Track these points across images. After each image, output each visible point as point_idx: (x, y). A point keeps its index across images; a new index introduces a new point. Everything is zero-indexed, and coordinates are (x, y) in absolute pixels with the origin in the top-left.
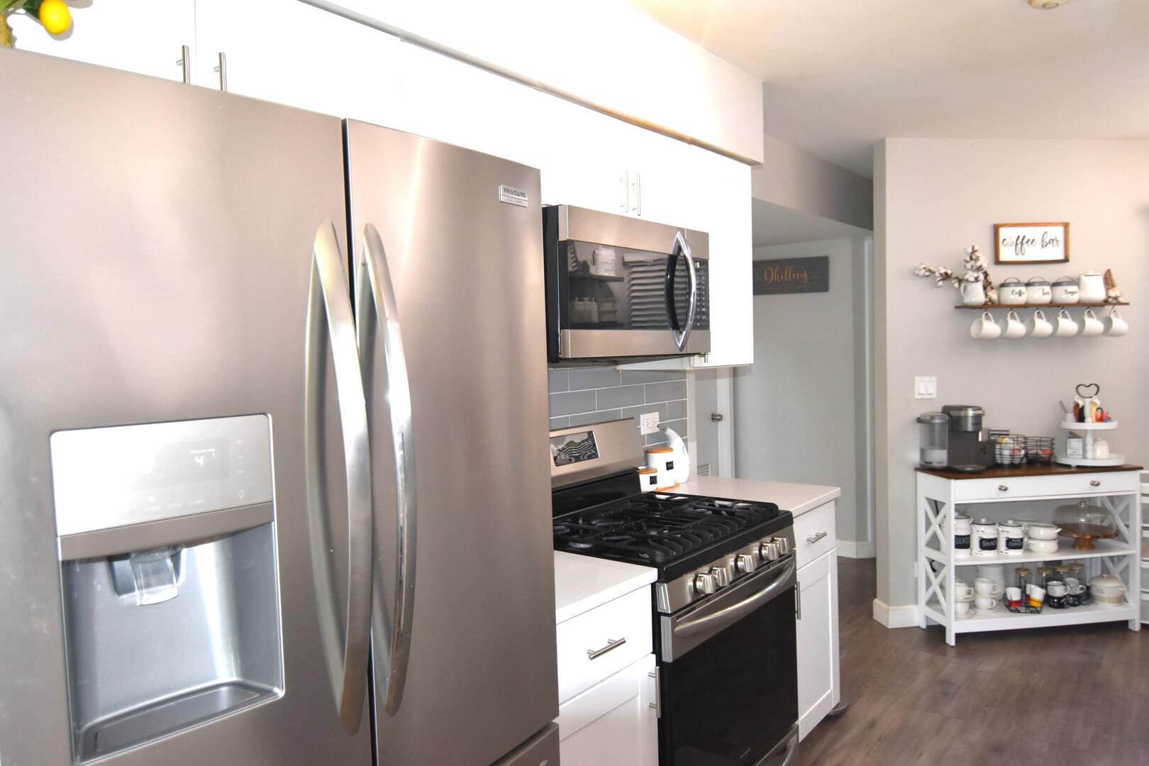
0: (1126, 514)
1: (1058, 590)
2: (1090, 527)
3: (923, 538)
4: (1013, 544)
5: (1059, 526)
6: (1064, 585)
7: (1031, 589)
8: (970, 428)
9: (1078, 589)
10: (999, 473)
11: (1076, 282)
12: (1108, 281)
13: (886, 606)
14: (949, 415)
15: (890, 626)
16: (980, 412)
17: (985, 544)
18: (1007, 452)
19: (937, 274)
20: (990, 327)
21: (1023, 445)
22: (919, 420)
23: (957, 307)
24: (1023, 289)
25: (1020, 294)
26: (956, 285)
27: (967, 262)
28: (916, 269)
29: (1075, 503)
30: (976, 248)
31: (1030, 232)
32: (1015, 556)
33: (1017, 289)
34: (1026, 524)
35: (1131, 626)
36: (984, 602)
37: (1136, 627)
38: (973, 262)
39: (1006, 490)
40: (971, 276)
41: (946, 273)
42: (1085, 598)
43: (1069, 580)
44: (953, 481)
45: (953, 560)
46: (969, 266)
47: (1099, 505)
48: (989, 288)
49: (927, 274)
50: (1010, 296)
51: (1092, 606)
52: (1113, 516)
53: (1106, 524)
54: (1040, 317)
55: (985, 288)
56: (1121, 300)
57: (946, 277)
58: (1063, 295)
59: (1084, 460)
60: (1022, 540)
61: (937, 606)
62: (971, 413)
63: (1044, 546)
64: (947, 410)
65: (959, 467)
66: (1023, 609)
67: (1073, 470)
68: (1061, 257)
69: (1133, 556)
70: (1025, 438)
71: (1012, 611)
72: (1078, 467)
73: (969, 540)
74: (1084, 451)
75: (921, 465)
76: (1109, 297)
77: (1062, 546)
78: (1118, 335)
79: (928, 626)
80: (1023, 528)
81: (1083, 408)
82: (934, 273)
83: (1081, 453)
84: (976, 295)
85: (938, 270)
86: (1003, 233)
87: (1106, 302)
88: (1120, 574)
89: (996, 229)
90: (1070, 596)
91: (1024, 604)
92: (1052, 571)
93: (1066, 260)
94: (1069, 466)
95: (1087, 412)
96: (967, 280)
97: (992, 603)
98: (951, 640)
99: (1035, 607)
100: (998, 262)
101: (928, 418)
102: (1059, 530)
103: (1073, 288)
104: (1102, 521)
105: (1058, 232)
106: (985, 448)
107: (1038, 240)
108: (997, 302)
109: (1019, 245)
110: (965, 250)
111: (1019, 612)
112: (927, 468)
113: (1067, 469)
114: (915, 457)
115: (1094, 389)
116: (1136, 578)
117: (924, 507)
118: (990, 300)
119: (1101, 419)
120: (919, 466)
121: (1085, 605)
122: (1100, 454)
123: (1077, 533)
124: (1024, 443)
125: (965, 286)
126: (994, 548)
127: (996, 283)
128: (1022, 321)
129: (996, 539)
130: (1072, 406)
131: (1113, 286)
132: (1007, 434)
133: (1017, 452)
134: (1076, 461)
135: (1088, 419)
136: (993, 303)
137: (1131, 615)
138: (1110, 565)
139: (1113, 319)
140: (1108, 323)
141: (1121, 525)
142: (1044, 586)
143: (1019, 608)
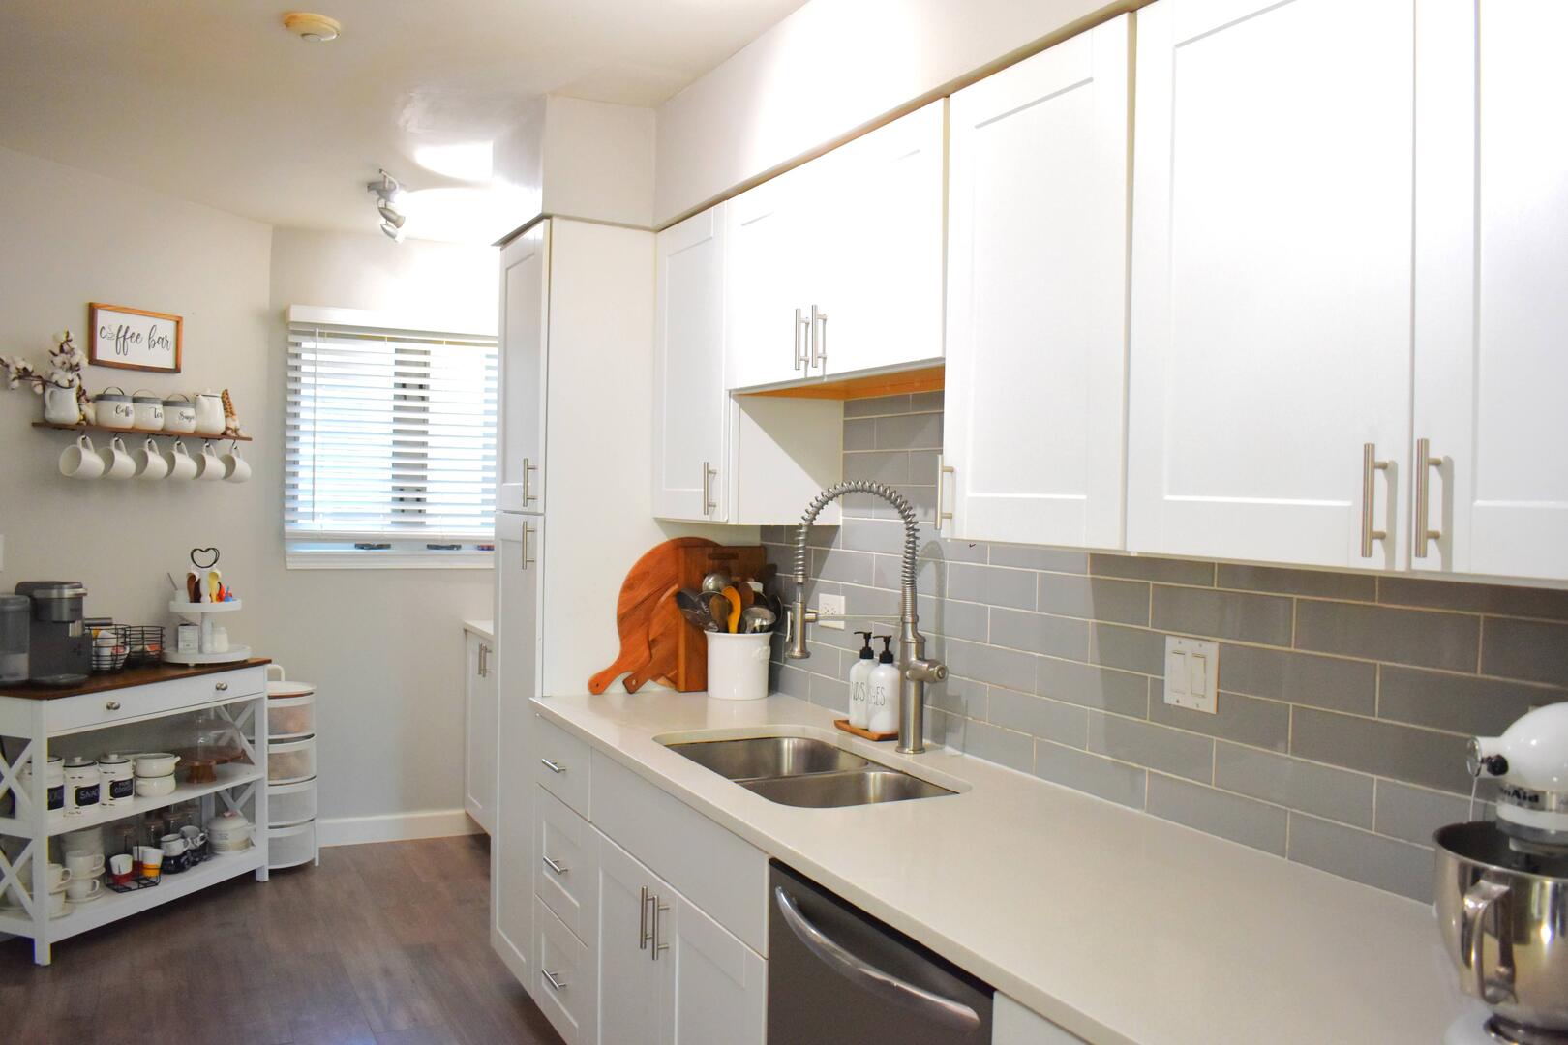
0: (250, 729)
1: (176, 847)
2: (207, 749)
4: (120, 790)
5: (176, 754)
6: (183, 837)
7: (143, 852)
8: (63, 616)
9: (198, 839)
11: (191, 401)
12: (227, 406)
14: (31, 597)
16: (81, 591)
17: (83, 796)
18: (107, 652)
19: (12, 368)
20: (91, 460)
21: (125, 640)
23: (36, 424)
24: (129, 405)
25: (126, 412)
26: (39, 389)
27: (54, 355)
30: (72, 335)
31: (139, 325)
32: (126, 808)
33: (123, 405)
34: (135, 756)
35: (258, 877)
36: (82, 888)
37: (264, 876)
38: (63, 355)
39: (117, 708)
40: (62, 377)
41: (25, 369)
42: (205, 852)
43: (186, 829)
44: (44, 703)
45: (45, 828)
46: (58, 360)
48: (83, 398)
50: (113, 415)
51: (214, 860)
52: (233, 731)
53: (224, 743)
54: (180, 451)
55: (79, 399)
56: (242, 433)
57: (24, 374)
58: (177, 419)
59: (201, 656)
60: (130, 781)
61: (14, 909)
62: (66, 592)
63: (159, 785)
64: (24, 589)
65: (47, 679)
66: (133, 885)
67: (192, 671)
68: (171, 365)
69: (258, 781)
70: (126, 628)
71: (118, 891)
72: (197, 666)
74: (201, 643)
76: (228, 428)
77: (181, 782)
78: (239, 480)
80: (131, 763)
81: (199, 580)
82: (7, 366)
83: (197, 646)
84: (68, 410)
85: (14, 362)
86: (103, 318)
87: (224, 434)
88: (241, 810)
89: (92, 311)
90: (190, 851)
91: (139, 876)
92: (158, 823)
93: (177, 370)
94: (185, 666)
95: (204, 589)
96: (57, 384)
97: (95, 883)
99: (146, 878)
100: (93, 361)
102: (178, 758)
103: (189, 412)
104: (218, 739)
105: (166, 329)
106: (80, 646)
107: (145, 335)
108: (93, 422)
109: (121, 340)
110: (55, 336)
111: (130, 890)
113: (183, 670)
115: (212, 554)
116: (263, 810)
118: (85, 419)
119: (221, 597)
121: (206, 860)
122: (220, 648)
124: (125, 635)
125: (52, 392)
126: (94, 800)
127: (91, 392)
128: (129, 453)
129: (97, 786)
130: (185, 580)
131: (232, 413)
132: (106, 623)
133: (121, 651)
134: (192, 658)
135: (205, 598)
136: (88, 423)
137: (258, 860)
138: (228, 799)
139: (236, 458)
140: (230, 463)
141: (243, 742)
142: (157, 845)
143: (127, 885)
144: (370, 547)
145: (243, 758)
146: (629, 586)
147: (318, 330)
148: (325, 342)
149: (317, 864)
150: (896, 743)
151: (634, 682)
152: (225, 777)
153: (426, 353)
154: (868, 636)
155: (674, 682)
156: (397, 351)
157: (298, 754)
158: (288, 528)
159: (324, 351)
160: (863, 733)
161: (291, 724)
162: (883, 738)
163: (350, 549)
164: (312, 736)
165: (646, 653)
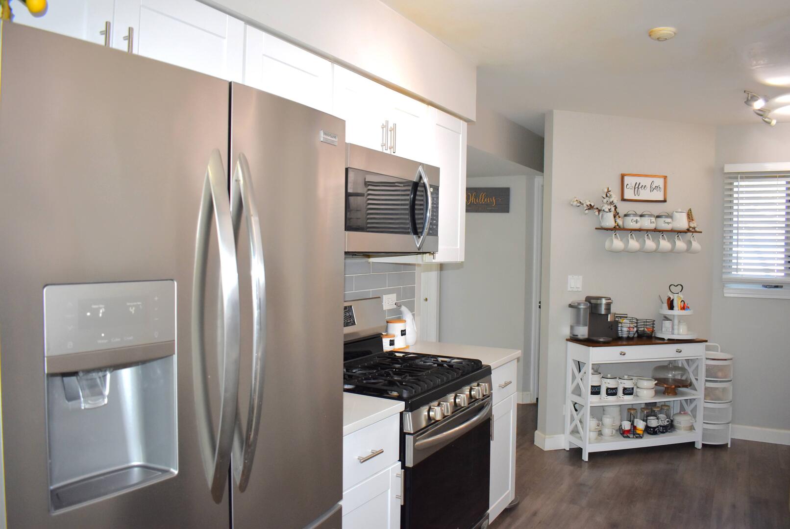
0: (696, 372)
1: (653, 423)
2: (675, 380)
3: (570, 387)
4: (628, 392)
5: (656, 379)
6: (657, 419)
7: (637, 421)
8: (603, 312)
9: (666, 421)
10: (620, 343)
11: (670, 216)
12: (690, 217)
13: (543, 435)
14: (590, 302)
15: (546, 449)
16: (610, 301)
17: (610, 392)
18: (625, 329)
19: (585, 205)
20: (617, 243)
21: (635, 325)
22: (570, 306)
23: (596, 229)
24: (638, 218)
25: (637, 222)
26: (597, 213)
27: (604, 198)
28: (571, 201)
29: (666, 364)
30: (610, 189)
31: (646, 181)
32: (628, 400)
33: (635, 218)
34: (636, 378)
35: (696, 446)
36: (607, 431)
37: (699, 446)
38: (607, 198)
39: (624, 354)
40: (606, 208)
41: (590, 205)
42: (670, 427)
43: (660, 416)
44: (591, 348)
45: (589, 402)
46: (605, 201)
47: (680, 365)
48: (617, 216)
49: (578, 204)
50: (630, 223)
51: (674, 433)
52: (689, 373)
53: (684, 378)
54: (649, 238)
55: (615, 217)
56: (697, 229)
57: (591, 207)
58: (662, 224)
59: (673, 335)
60: (633, 388)
61: (578, 435)
62: (604, 301)
63: (646, 393)
64: (588, 299)
65: (595, 338)
66: (631, 436)
67: (666, 341)
68: (662, 199)
69: (699, 399)
70: (637, 320)
71: (624, 437)
72: (669, 340)
73: (600, 388)
74: (673, 329)
75: (570, 337)
76: (690, 227)
77: (657, 393)
78: (695, 252)
79: (570, 449)
80: (634, 381)
81: (673, 300)
82: (583, 204)
83: (671, 330)
84: (609, 221)
85: (585, 203)
86: (627, 180)
87: (688, 230)
88: (691, 411)
89: (623, 177)
90: (661, 426)
91: (633, 432)
92: (650, 409)
93: (665, 201)
94: (663, 339)
95: (675, 303)
96: (604, 211)
97: (613, 431)
98: (585, 457)
99: (638, 434)
100: (623, 199)
101: (576, 304)
102: (656, 382)
103: (669, 220)
104: (682, 376)
105: (659, 182)
106: (612, 326)
107: (648, 186)
108: (622, 227)
109: (637, 189)
110: (603, 190)
111: (629, 437)
112: (574, 339)
113: (662, 341)
114: (567, 332)
115: (680, 287)
116: (700, 414)
117: (572, 367)
118: (618, 225)
119: (683, 308)
120: (569, 338)
121: (669, 432)
122: (682, 333)
123: (667, 385)
124: (637, 323)
125: (603, 214)
126: (615, 394)
127: (621, 214)
128: (636, 240)
129: (617, 388)
130: (667, 298)
131: (692, 220)
132: (625, 317)
133: (632, 329)
134: (667, 336)
135: (676, 308)
136: (619, 227)
137: (697, 437)
138: (685, 405)
139: (692, 242)
140: (689, 244)
141: (693, 379)
142: (645, 420)
143: (629, 435)
144: (771, 287)
145: (688, 384)
147: (739, 176)
148: (744, 181)
149: (729, 446)
152: (683, 394)
156: (788, 183)
157: (724, 389)
159: (742, 186)
161: (720, 374)
163: (760, 287)
164: (731, 381)
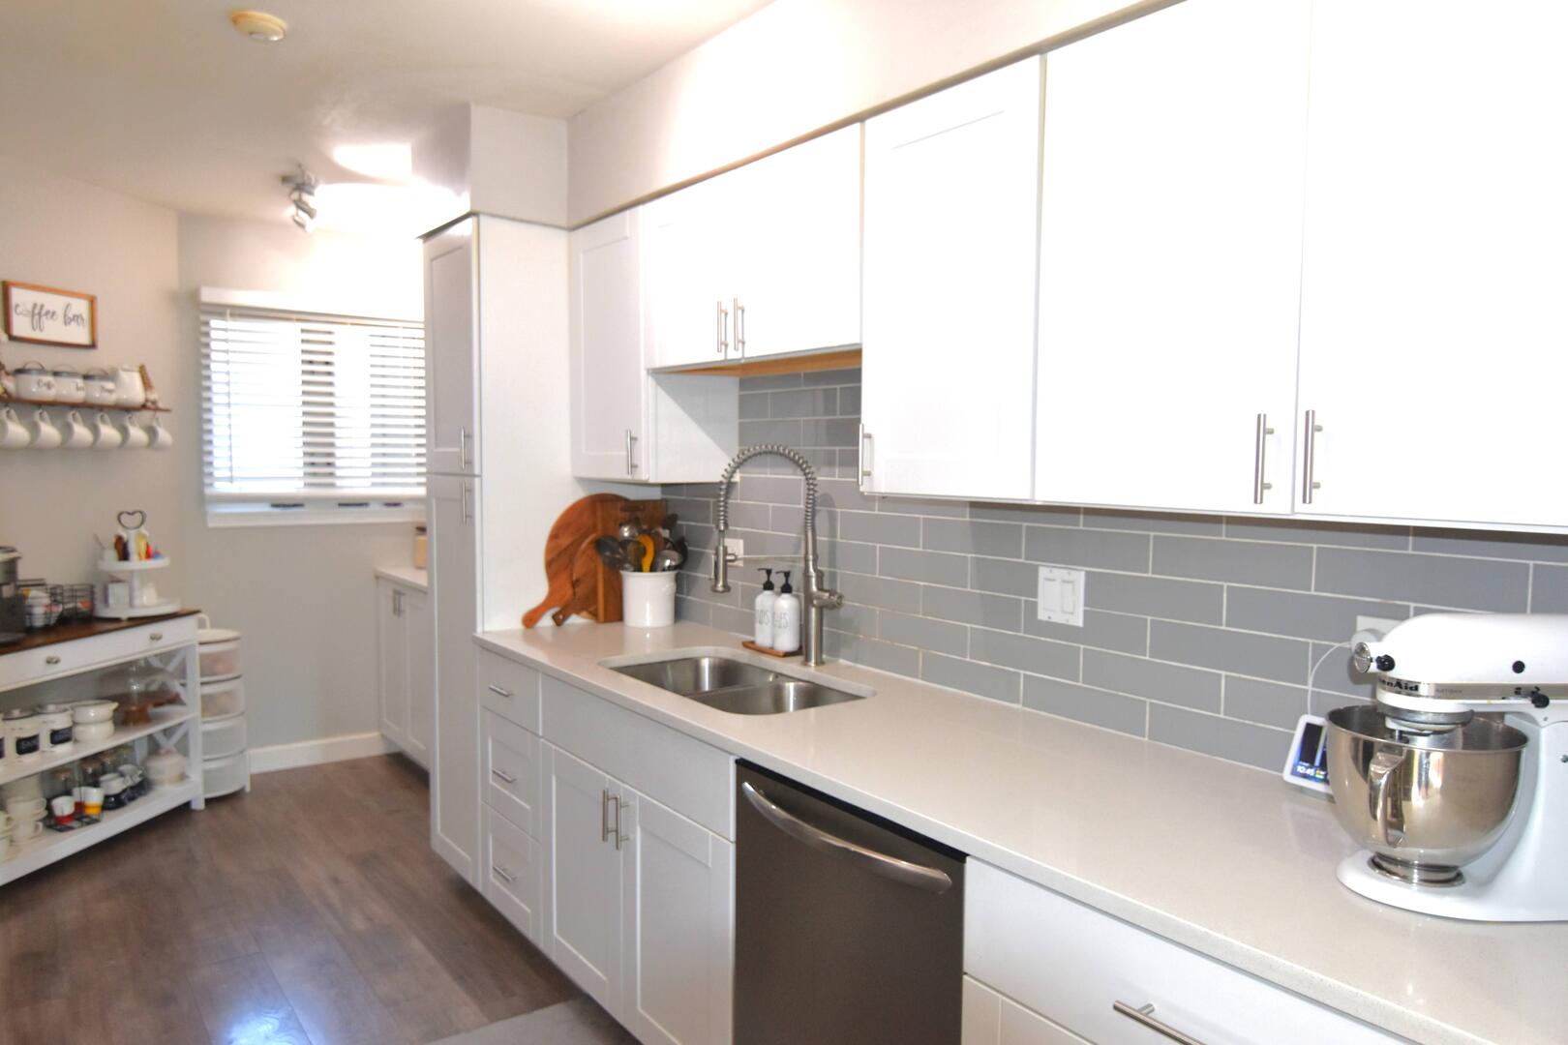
0: (182, 672)
1: (115, 785)
2: (143, 695)
4: (59, 737)
5: (112, 698)
6: (121, 776)
7: (83, 793)
9: (136, 776)
11: (108, 375)
12: (147, 385)
17: (24, 746)
18: (39, 611)
20: (15, 431)
21: (57, 598)
24: (49, 379)
25: (49, 386)
31: (53, 302)
32: (61, 754)
33: (43, 379)
34: (73, 705)
35: (194, 806)
36: (25, 831)
37: (199, 806)
39: (57, 662)
42: (140, 789)
43: (124, 768)
50: (34, 388)
51: (152, 795)
52: (164, 675)
53: (157, 688)
54: (104, 422)
56: (161, 405)
58: (98, 392)
59: (132, 610)
60: (69, 728)
63: (97, 730)
66: (75, 824)
67: (125, 624)
68: (85, 340)
69: (191, 720)
70: (61, 587)
71: (61, 831)
72: (130, 619)
74: (131, 597)
76: (147, 400)
77: (118, 726)
78: (163, 448)
80: (68, 712)
81: (127, 541)
83: (127, 601)
86: (17, 296)
87: (144, 407)
88: (175, 748)
89: (6, 288)
90: (129, 789)
91: (81, 816)
93: (93, 346)
94: (117, 620)
95: (132, 548)
97: (37, 825)
99: (87, 817)
100: (10, 337)
102: (115, 705)
103: (110, 385)
105: (81, 307)
106: (13, 606)
107: (60, 313)
108: (16, 396)
109: (37, 317)
111: (71, 828)
113: (115, 624)
115: (138, 517)
116: (197, 746)
119: (149, 555)
121: (142, 796)
122: (148, 601)
123: (133, 706)
126: (34, 748)
127: (9, 369)
128: (53, 424)
129: (37, 736)
130: (114, 540)
131: (151, 386)
132: (39, 584)
133: (53, 609)
134: (124, 614)
135: (134, 556)
136: (10, 396)
137: (194, 792)
138: (161, 739)
139: (157, 428)
140: (151, 432)
141: (175, 686)
142: (96, 784)
143: (70, 824)
144: (286, 506)
145: (175, 700)
146: (554, 536)
147: (228, 312)
148: (236, 322)
149: (248, 790)
150: (801, 658)
151: (561, 617)
152: (160, 718)
153: (330, 333)
154: (769, 572)
155: (594, 615)
156: (303, 331)
157: (227, 693)
158: (208, 491)
159: (235, 330)
160: (769, 651)
161: (220, 668)
162: (787, 655)
163: (266, 508)
164: (240, 677)
165: (570, 592)
